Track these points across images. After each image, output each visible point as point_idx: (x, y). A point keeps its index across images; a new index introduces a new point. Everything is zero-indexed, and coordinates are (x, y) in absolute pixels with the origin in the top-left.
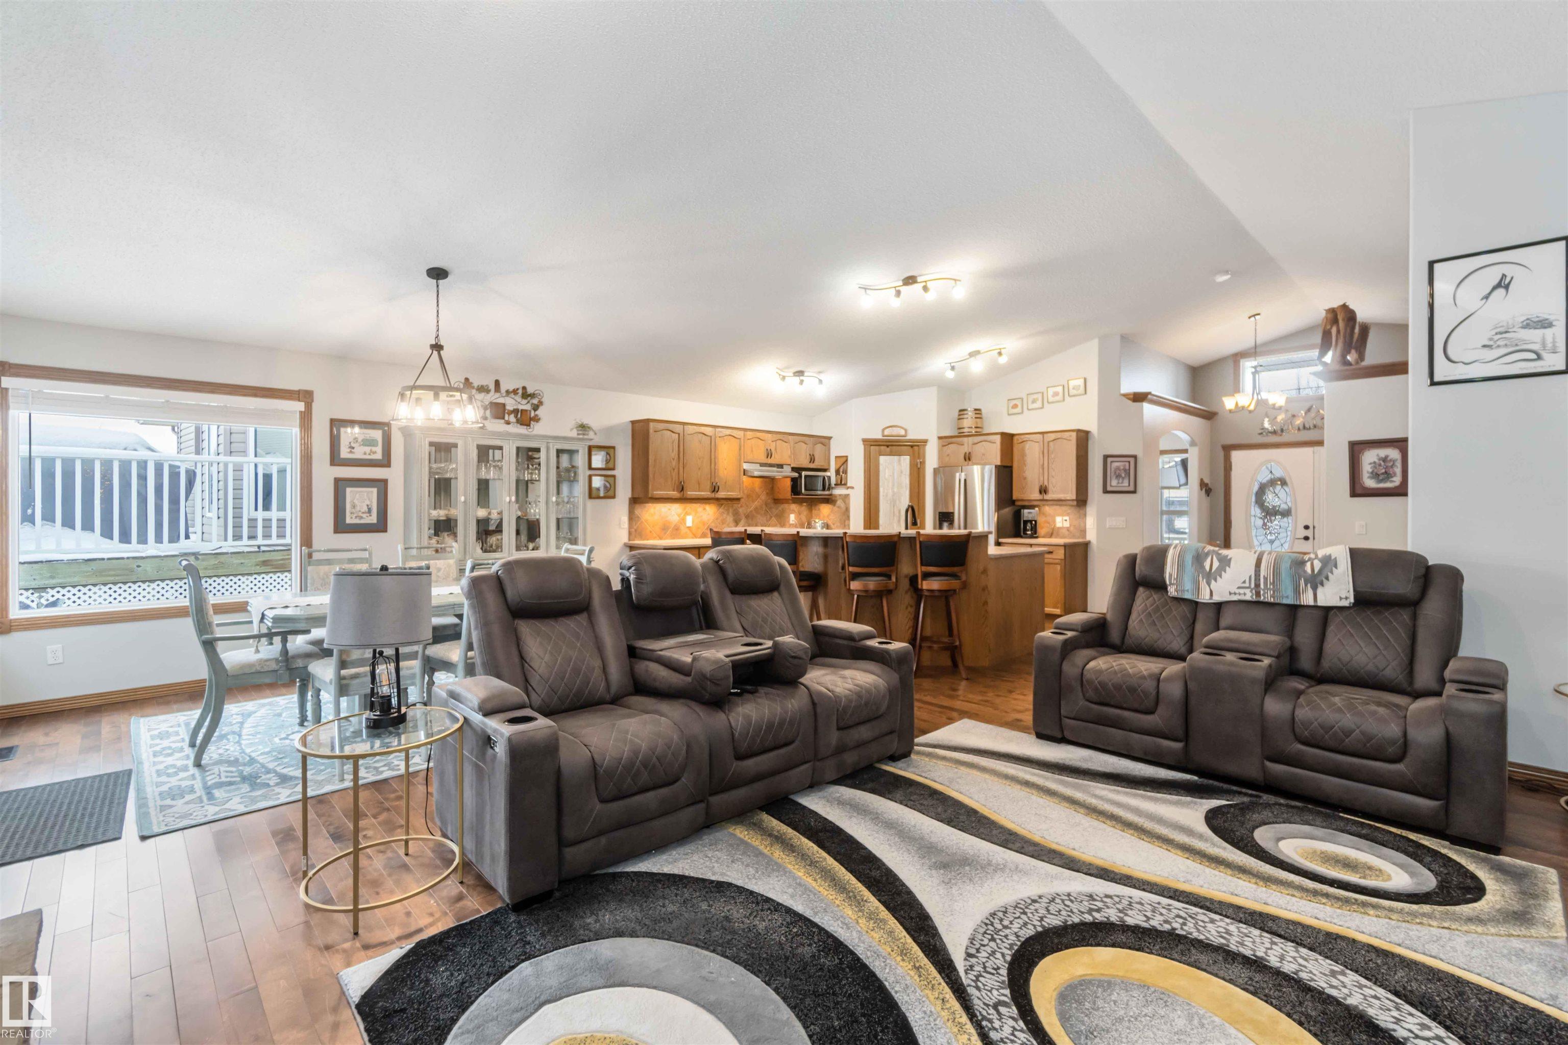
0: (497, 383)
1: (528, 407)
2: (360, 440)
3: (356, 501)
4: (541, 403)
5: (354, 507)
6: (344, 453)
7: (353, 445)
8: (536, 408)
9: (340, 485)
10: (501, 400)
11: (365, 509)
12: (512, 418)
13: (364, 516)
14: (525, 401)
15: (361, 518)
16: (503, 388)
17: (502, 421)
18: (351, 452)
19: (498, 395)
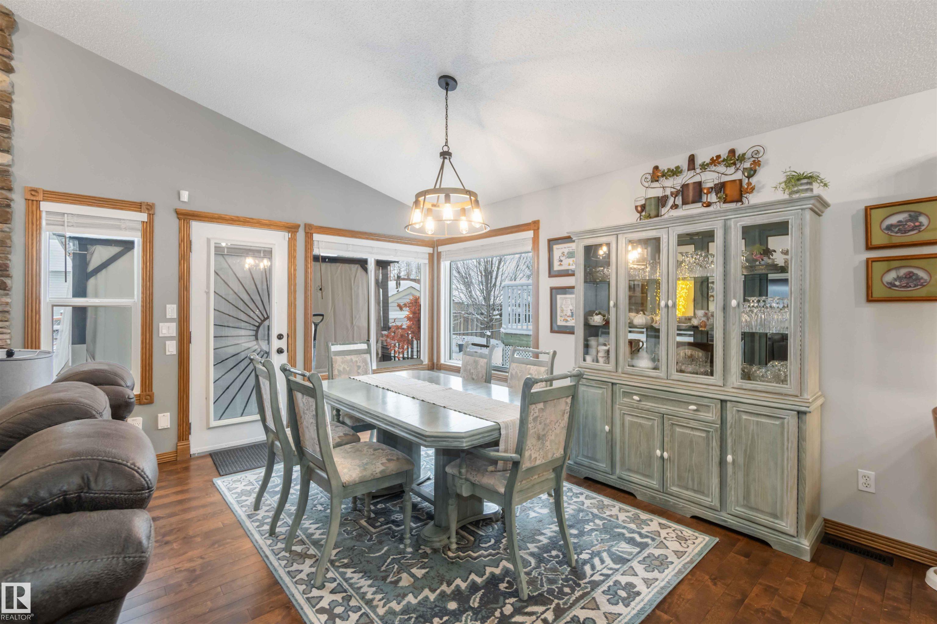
0: (692, 159)
1: (739, 176)
2: (565, 254)
3: (563, 306)
4: (757, 163)
5: (562, 311)
6: (557, 267)
7: (562, 258)
8: (751, 173)
9: (555, 291)
10: (697, 179)
11: (569, 313)
12: (713, 198)
13: (569, 319)
14: (732, 169)
15: (567, 321)
16: (699, 161)
17: (700, 204)
18: (561, 265)
19: (692, 173)
